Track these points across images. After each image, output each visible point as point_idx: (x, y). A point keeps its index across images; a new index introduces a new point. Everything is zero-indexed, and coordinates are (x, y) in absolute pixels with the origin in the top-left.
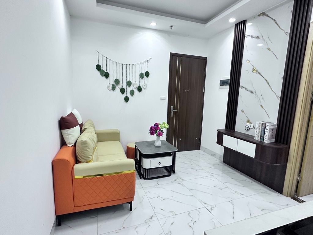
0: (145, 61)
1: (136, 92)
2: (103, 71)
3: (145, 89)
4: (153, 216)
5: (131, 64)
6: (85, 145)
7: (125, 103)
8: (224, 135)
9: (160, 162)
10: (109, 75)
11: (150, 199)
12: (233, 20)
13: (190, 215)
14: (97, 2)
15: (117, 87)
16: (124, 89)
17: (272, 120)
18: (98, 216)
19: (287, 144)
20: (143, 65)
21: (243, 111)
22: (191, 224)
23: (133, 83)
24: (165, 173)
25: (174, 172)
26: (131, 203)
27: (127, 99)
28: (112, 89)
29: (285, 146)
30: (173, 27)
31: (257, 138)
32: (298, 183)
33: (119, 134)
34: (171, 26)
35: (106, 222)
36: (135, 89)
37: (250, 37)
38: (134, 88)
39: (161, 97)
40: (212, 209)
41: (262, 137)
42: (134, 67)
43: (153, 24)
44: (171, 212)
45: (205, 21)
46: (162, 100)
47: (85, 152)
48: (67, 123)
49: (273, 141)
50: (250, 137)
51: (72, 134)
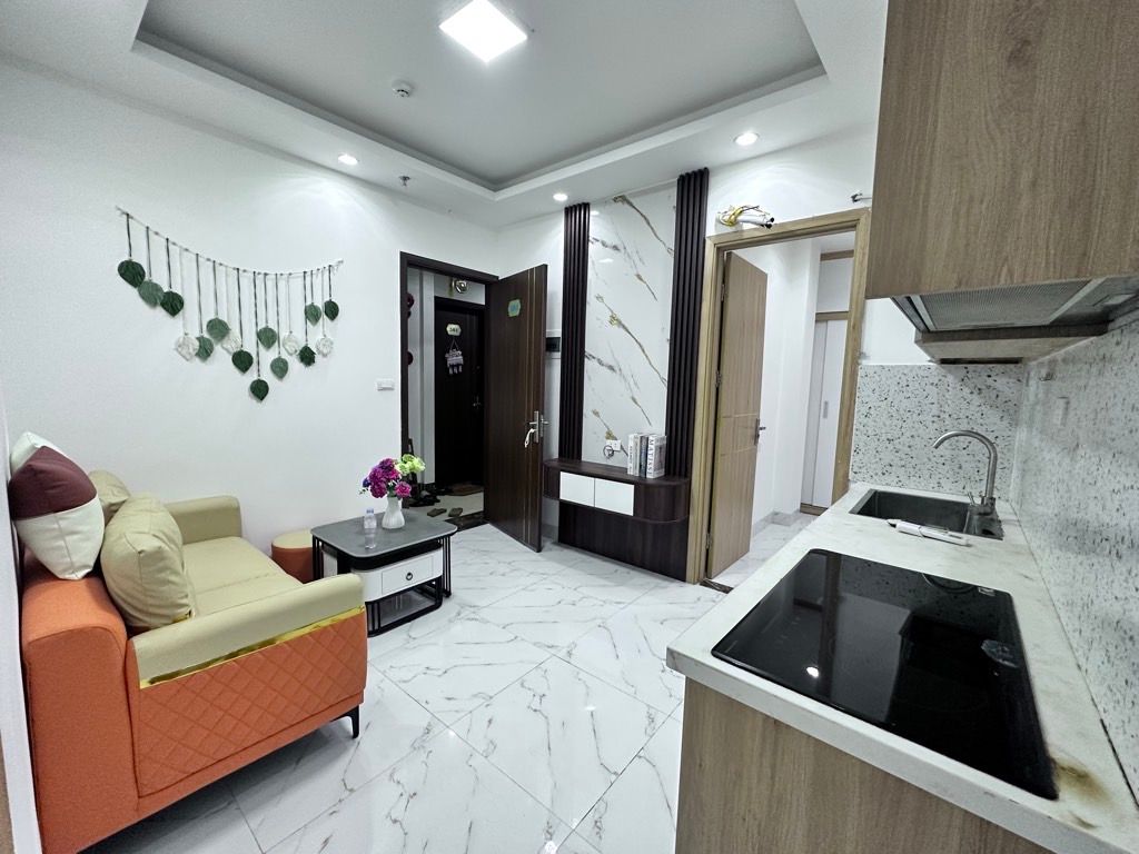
0: (321, 267)
1: (295, 364)
2: (156, 288)
3: (325, 355)
4: (429, 724)
5: (272, 272)
6: (161, 564)
7: (254, 401)
8: (562, 473)
9: (409, 574)
10: (182, 303)
11: (403, 685)
12: (561, 198)
13: (526, 684)
14: (137, 37)
15: (218, 348)
16: (249, 356)
17: (657, 429)
18: (238, 798)
19: (686, 476)
20: (317, 281)
21: (596, 413)
22: (536, 704)
23: (283, 334)
24: (419, 603)
25: (448, 594)
26: (354, 714)
27: (260, 390)
28: (198, 354)
29: (683, 480)
30: (408, 182)
31: (633, 471)
32: (707, 551)
33: (238, 509)
34: (405, 179)
35: (278, 803)
36: (291, 355)
37: (599, 244)
38: (287, 351)
39: (380, 380)
40: (569, 653)
41: (643, 468)
42: (282, 284)
43: (348, 161)
44: (475, 696)
45: (496, 183)
46: (384, 389)
47: (165, 588)
48: (54, 487)
49: (662, 472)
50: (615, 471)
51: (80, 528)
